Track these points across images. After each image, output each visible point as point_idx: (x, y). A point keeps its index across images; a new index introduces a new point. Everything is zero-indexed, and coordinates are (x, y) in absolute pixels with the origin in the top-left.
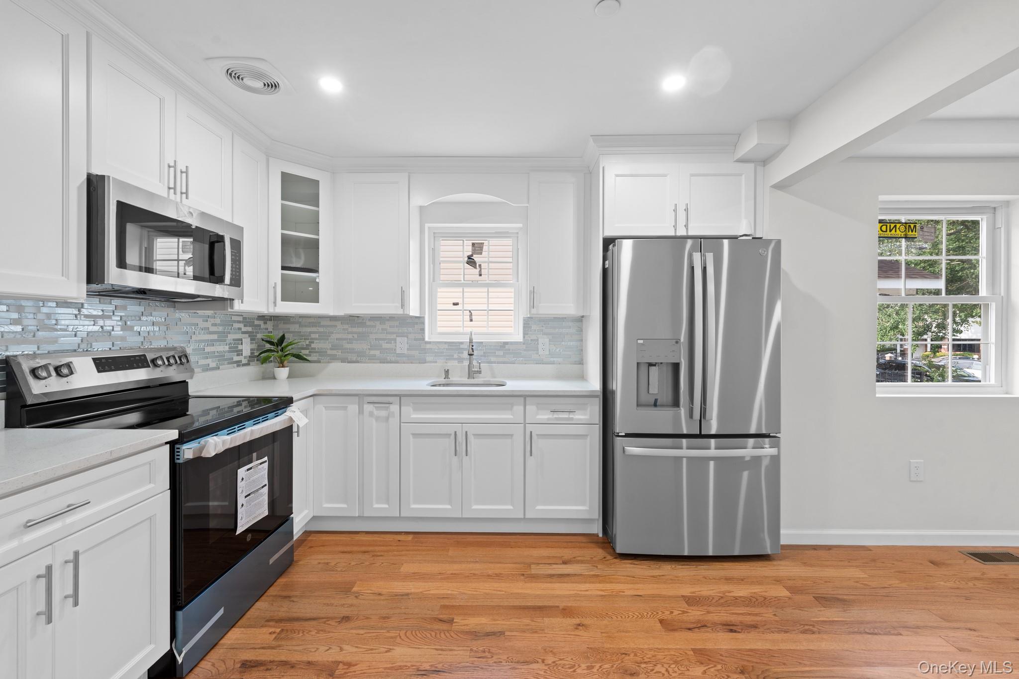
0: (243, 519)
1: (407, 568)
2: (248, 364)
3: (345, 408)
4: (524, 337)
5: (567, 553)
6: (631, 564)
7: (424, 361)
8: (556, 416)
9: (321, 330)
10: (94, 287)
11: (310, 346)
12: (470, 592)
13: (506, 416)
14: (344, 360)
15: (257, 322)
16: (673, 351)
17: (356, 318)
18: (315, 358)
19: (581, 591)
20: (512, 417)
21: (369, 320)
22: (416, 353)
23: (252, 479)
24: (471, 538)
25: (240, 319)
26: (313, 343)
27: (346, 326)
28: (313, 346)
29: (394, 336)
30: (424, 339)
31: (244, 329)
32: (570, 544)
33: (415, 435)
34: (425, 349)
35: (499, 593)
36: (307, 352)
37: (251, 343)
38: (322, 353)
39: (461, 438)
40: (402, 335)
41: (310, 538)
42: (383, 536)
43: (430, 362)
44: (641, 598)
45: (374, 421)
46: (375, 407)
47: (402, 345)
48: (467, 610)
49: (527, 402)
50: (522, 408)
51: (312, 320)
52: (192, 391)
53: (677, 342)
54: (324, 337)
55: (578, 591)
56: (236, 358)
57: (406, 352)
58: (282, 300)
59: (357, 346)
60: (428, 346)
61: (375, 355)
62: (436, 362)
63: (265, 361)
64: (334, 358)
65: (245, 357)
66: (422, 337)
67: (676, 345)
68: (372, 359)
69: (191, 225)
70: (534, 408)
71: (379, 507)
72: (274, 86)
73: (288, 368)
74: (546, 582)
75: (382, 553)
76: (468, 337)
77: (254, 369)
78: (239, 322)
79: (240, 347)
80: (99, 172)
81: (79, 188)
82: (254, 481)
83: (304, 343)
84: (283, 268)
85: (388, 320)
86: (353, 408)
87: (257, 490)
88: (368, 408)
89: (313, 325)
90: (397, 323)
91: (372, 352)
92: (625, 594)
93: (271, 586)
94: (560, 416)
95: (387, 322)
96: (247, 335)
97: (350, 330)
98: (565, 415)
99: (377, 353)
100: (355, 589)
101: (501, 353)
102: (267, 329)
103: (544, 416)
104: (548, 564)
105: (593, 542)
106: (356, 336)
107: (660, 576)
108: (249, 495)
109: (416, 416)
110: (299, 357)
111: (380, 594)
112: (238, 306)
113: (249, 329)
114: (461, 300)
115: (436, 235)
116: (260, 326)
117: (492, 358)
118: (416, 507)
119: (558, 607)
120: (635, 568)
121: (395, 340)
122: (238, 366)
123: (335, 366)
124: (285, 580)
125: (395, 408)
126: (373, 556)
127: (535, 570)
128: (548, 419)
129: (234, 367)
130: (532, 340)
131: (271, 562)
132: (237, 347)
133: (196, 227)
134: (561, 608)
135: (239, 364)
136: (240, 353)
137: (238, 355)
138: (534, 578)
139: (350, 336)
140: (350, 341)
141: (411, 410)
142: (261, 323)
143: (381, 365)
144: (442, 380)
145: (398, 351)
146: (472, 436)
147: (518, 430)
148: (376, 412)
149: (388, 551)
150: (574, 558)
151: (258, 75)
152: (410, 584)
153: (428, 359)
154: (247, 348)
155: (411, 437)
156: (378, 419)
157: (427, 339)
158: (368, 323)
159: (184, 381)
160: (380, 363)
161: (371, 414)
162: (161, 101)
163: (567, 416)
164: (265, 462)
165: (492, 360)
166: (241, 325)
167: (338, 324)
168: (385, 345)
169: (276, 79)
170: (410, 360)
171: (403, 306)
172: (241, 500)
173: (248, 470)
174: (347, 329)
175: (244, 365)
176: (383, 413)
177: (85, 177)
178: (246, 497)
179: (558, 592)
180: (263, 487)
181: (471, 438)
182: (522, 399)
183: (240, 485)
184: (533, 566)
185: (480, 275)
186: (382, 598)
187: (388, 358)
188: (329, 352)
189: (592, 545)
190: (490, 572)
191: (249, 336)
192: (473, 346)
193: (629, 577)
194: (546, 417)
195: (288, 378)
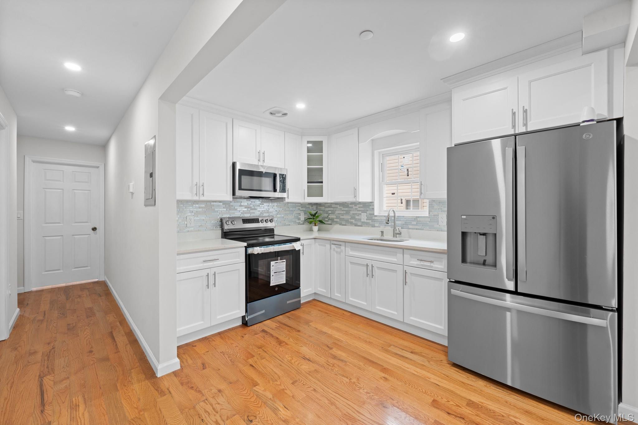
0: (273, 281)
1: (335, 325)
2: (303, 224)
3: (325, 246)
4: (429, 213)
5: (418, 349)
6: (456, 371)
7: (373, 226)
8: (422, 263)
9: (332, 209)
10: (234, 197)
11: (328, 217)
12: (350, 343)
13: (394, 259)
14: (341, 224)
15: (307, 206)
16: (491, 224)
17: (345, 203)
18: (329, 222)
19: (404, 367)
20: (396, 260)
21: (350, 204)
22: (370, 221)
23: (277, 267)
24: (375, 324)
25: (300, 205)
26: (329, 215)
27: (341, 207)
28: (329, 217)
29: (360, 212)
30: (374, 214)
31: (301, 209)
32: (427, 346)
33: (351, 263)
34: (374, 219)
35: (362, 349)
36: (327, 219)
37: (304, 215)
38: (332, 220)
39: (370, 268)
40: (363, 212)
41: (313, 302)
42: (339, 310)
43: (377, 227)
44: (438, 387)
45: (335, 253)
46: (336, 247)
47: (364, 217)
48: (340, 348)
49: (404, 252)
50: (402, 255)
51: (329, 205)
52: (275, 233)
53: (493, 218)
54: (333, 213)
55: (402, 366)
56: (298, 221)
57: (365, 221)
58: (308, 196)
59: (346, 217)
60: (376, 218)
61: (352, 222)
62: (380, 227)
63: (311, 223)
64: (337, 223)
65: (302, 221)
66: (373, 213)
67: (493, 220)
68: (351, 223)
69: (263, 172)
70: (409, 256)
71: (337, 295)
72: (285, 114)
73: (318, 227)
74: (390, 355)
75: (332, 316)
76: (387, 213)
77: (306, 226)
78: (299, 206)
79: (299, 217)
80: (235, 161)
81: (230, 167)
82: (278, 268)
83: (326, 215)
84: (308, 182)
85: (358, 204)
86: (328, 246)
87: (280, 272)
88: (333, 246)
89: (330, 207)
90: (362, 206)
91: (352, 220)
92: (430, 380)
93: (288, 312)
94: (425, 264)
95: (357, 205)
96: (303, 212)
97: (343, 209)
98: (428, 264)
99: (353, 221)
100: (310, 324)
101: (415, 223)
102: (313, 209)
103: (415, 262)
104: (402, 349)
105: (442, 351)
106: (345, 212)
107: (468, 384)
108: (276, 272)
109: (352, 253)
110: (321, 222)
111: (317, 329)
112: (287, 200)
113: (304, 209)
114: (396, 191)
115: (384, 155)
116: (309, 208)
117: (409, 226)
118: (352, 300)
119: (383, 366)
120: (455, 373)
121: (361, 214)
122: (298, 224)
123: (337, 227)
124: (294, 312)
125: (343, 248)
126: (328, 315)
127: (392, 349)
128: (417, 264)
129: (296, 225)
130: (434, 215)
131: (288, 302)
132: (298, 217)
133: (265, 172)
134: (384, 367)
135: (299, 224)
136: (299, 219)
137: (298, 220)
138: (387, 351)
139: (342, 212)
140: (343, 215)
141: (350, 250)
142: (310, 206)
143: (355, 227)
144: (379, 236)
145: (362, 220)
146: (376, 268)
147: (400, 269)
148: (336, 249)
149: (335, 316)
150: (421, 353)
151: (279, 112)
152: (330, 330)
153: (376, 225)
154: (302, 217)
155: (350, 264)
156: (337, 252)
157: (376, 214)
158: (350, 206)
159: (273, 229)
160: (355, 226)
161: (334, 250)
162: (256, 130)
163: (429, 264)
164: (285, 262)
165: (410, 227)
166: (300, 208)
167: (338, 206)
168: (357, 217)
169: (285, 112)
170: (367, 224)
171: (355, 196)
172: (272, 273)
173: (276, 263)
174: (341, 209)
175: (301, 224)
176: (339, 250)
177: (232, 163)
178: (274, 273)
179: (391, 362)
180: (283, 271)
181: (375, 269)
182: (402, 250)
183: (272, 268)
184: (392, 347)
185: (408, 175)
186: (316, 330)
187: (358, 224)
188: (335, 220)
189: (442, 352)
190: (368, 340)
191: (304, 212)
192: (389, 218)
193: (445, 375)
194: (416, 263)
195: (318, 231)
